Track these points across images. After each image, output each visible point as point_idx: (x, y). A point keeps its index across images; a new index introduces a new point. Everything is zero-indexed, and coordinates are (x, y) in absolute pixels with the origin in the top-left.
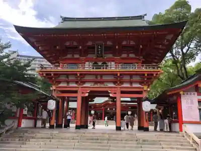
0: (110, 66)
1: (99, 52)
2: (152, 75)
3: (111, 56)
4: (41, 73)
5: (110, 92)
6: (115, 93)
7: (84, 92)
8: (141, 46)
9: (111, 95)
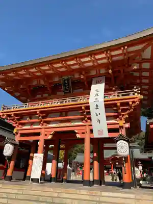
1: (67, 88)
5: (76, 131)
6: (83, 133)
7: (46, 133)
8: (110, 71)
9: (78, 136)
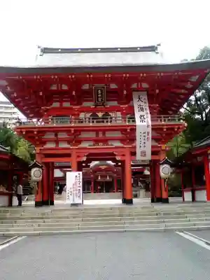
0: (116, 118)
1: (100, 100)
2: (173, 129)
3: (115, 103)
4: (19, 130)
5: (116, 153)
6: (124, 155)
7: (78, 154)
8: (157, 91)
9: (118, 158)
